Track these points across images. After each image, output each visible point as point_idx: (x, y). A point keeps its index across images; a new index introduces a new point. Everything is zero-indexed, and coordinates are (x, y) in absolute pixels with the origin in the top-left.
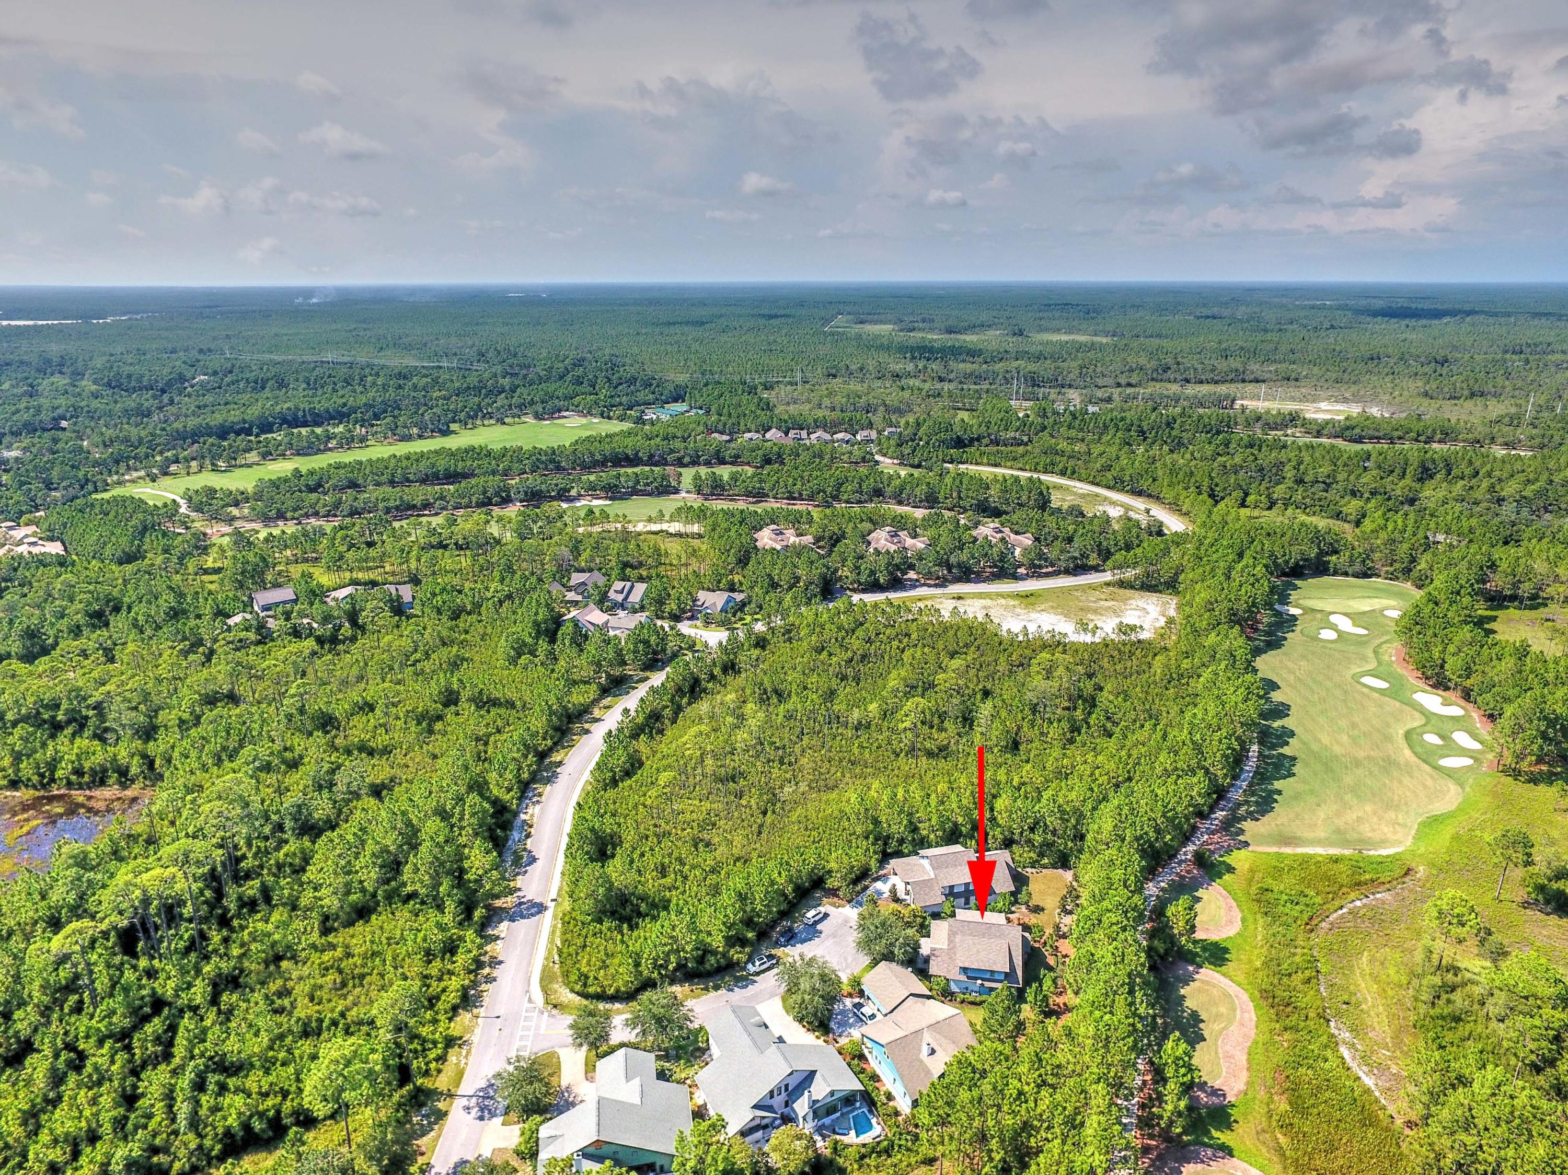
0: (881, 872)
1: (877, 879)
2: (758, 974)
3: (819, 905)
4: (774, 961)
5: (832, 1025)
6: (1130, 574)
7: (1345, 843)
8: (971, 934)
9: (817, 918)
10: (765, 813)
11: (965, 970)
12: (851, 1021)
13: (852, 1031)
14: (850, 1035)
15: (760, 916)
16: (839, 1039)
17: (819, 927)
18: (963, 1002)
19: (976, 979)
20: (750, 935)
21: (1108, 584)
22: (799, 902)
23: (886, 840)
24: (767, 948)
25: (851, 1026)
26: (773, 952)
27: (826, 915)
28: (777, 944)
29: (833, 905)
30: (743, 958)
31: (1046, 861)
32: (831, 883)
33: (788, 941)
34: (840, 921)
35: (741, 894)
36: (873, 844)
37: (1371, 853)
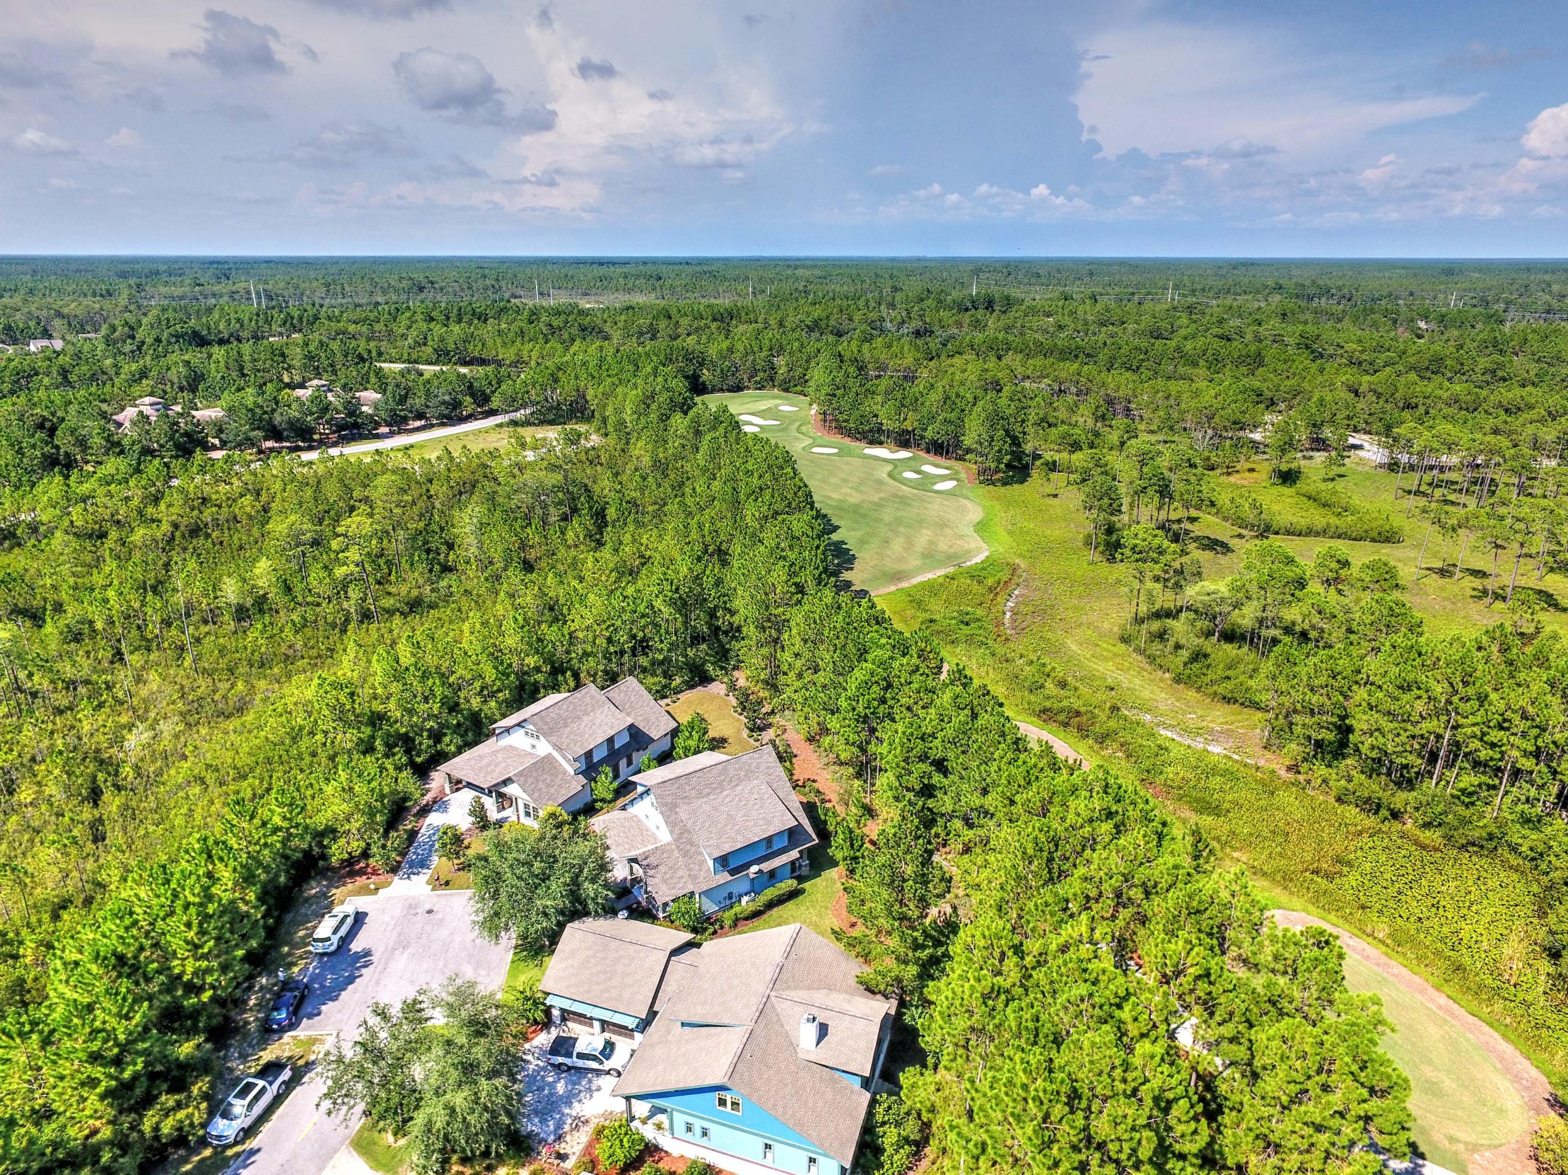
0: (429, 797)
1: (425, 811)
2: (249, 1132)
3: (329, 907)
4: (286, 1075)
5: (530, 1126)
6: (519, 415)
7: (942, 563)
8: (700, 795)
9: (343, 931)
10: (95, 795)
11: (723, 861)
12: (561, 1088)
13: (577, 1109)
14: (580, 1122)
15: (200, 990)
16: (562, 1148)
17: (356, 946)
18: (736, 922)
19: (747, 866)
20: (186, 1049)
21: (500, 426)
22: (279, 921)
23: (407, 742)
24: (244, 1057)
25: (569, 1099)
26: (267, 1055)
27: (360, 918)
28: (269, 1032)
29: (365, 891)
30: (196, 1113)
31: (678, 681)
32: (337, 851)
33: (295, 1013)
34: (398, 913)
35: (121, 959)
36: (387, 756)
37: (968, 564)
